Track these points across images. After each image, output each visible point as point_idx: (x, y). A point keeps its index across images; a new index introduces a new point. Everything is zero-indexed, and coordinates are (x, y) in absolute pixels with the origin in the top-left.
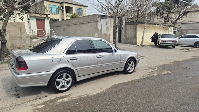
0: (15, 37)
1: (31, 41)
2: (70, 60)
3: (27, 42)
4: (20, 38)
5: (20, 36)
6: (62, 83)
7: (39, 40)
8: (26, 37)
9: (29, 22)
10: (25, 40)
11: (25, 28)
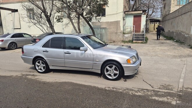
0: (113, 33)
1: (123, 36)
3: (120, 37)
4: (116, 34)
5: (116, 32)
7: (130, 36)
8: (120, 32)
9: (124, 20)
10: (119, 35)
11: (120, 25)
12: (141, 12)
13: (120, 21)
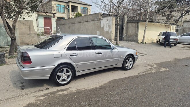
0: (25, 34)
1: (38, 38)
2: (71, 56)
3: (35, 39)
4: (29, 35)
5: (29, 33)
6: (63, 77)
7: (45, 37)
8: (34, 34)
9: (37, 20)
10: (33, 37)
11: (33, 25)
12: (52, 15)
13: (33, 21)
